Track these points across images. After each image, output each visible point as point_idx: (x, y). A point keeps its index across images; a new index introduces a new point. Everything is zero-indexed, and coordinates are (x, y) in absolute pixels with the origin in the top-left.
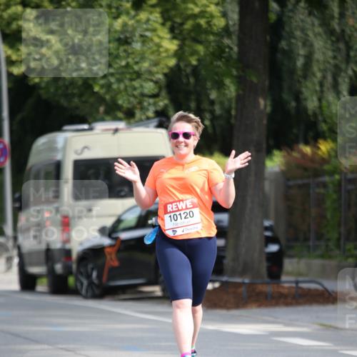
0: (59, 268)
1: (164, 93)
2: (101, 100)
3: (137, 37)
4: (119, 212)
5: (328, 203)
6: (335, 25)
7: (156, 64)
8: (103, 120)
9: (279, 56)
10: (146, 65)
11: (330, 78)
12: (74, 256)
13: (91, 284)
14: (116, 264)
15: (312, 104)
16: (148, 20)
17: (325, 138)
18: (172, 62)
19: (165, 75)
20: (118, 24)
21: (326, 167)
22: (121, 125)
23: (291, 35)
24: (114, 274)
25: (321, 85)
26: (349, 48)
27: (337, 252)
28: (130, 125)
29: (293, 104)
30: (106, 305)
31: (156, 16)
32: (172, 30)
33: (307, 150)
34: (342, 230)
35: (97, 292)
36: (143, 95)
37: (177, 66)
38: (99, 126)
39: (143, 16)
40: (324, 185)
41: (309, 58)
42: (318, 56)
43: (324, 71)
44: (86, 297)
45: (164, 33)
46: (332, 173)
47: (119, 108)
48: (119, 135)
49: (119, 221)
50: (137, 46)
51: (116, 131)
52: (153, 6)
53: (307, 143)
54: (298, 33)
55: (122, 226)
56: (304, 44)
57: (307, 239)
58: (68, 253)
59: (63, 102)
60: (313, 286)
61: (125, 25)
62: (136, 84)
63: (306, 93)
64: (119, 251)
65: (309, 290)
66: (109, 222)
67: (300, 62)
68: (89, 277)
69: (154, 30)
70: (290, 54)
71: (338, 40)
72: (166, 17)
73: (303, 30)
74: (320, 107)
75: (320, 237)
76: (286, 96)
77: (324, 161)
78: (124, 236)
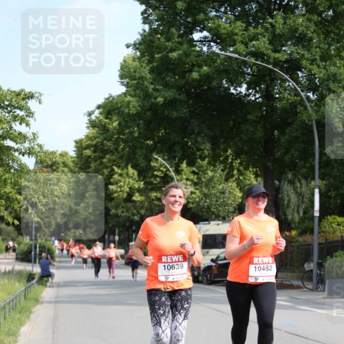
0: (196, 273)
1: (237, 211)
2: (214, 213)
3: (227, 191)
4: (218, 253)
5: (295, 253)
6: (298, 190)
7: (234, 201)
8: (214, 220)
9: (278, 200)
10: (230, 201)
11: (296, 208)
12: (202, 269)
13: (207, 279)
14: (216, 272)
15: (290, 217)
16: (231, 186)
17: (294, 229)
18: (240, 200)
19: (237, 205)
20: (221, 187)
21: (294, 240)
22: (220, 222)
23: (283, 193)
24: (216, 276)
25: (293, 210)
26: (303, 198)
27: (297, 271)
28: (223, 223)
29: (283, 217)
30: (212, 287)
31: (234, 185)
32: (240, 189)
33: (288, 233)
34: (299, 263)
35: (209, 282)
36: (229, 212)
37: (242, 202)
38: (212, 223)
39: (230, 184)
40: (293, 246)
41: (289, 201)
42: (292, 200)
43: (294, 206)
44: (205, 284)
45: (237, 190)
46: (296, 242)
47: (220, 216)
48: (219, 226)
49: (218, 257)
50: (227, 195)
51: (218, 224)
52: (234, 181)
53: (287, 231)
54: (285, 192)
55: (220, 258)
56: (288, 196)
57: (286, 266)
58: (199, 268)
59: (200, 214)
60: (288, 283)
61: (223, 187)
62: (227, 208)
63: (288, 213)
64: (218, 268)
65: (286, 284)
66: (214, 257)
67: (286, 202)
68: (206, 277)
69: (234, 189)
70: (282, 199)
71: (299, 195)
72: (238, 185)
73: (287, 191)
74: (292, 218)
75: (291, 265)
76: (281, 214)
77: (293, 238)
78: (220, 262)
